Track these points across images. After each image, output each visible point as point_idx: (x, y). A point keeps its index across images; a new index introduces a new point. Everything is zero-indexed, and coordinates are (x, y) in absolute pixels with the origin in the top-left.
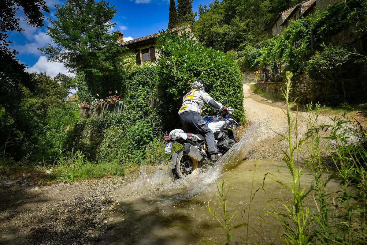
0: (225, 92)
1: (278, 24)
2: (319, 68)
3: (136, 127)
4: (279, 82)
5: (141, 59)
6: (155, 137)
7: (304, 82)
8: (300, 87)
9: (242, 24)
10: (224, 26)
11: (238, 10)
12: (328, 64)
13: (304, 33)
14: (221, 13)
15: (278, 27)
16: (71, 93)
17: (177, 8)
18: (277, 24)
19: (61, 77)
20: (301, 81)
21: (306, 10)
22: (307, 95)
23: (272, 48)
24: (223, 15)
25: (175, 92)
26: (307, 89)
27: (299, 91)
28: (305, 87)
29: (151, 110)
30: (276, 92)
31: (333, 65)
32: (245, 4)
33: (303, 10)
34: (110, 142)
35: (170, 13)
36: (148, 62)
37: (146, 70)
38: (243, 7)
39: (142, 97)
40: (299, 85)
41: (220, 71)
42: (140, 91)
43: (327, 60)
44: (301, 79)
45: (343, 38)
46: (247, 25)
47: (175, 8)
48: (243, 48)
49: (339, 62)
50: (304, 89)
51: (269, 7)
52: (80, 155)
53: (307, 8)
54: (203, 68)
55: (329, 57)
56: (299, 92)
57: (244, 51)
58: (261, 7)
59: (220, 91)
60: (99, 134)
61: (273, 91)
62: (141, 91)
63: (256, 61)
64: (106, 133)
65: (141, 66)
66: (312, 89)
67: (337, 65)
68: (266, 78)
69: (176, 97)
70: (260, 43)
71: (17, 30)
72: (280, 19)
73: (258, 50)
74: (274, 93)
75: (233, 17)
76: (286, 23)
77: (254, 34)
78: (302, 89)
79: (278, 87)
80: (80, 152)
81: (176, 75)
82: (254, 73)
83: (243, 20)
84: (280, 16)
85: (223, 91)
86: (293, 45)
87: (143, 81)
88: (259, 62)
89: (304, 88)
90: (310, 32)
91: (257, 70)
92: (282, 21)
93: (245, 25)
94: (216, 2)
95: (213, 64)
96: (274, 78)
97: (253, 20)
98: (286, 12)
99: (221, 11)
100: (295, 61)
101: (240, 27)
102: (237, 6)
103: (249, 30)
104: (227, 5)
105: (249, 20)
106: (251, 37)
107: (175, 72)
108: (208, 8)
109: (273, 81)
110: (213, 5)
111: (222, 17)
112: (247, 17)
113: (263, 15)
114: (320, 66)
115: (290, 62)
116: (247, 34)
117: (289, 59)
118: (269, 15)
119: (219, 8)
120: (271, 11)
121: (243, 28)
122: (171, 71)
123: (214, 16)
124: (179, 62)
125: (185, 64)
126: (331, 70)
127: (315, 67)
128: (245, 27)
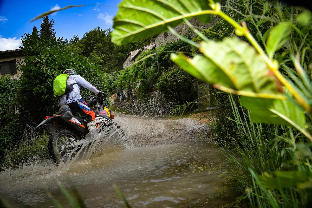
1: (128, 60)
4: (134, 100)
7: (155, 98)
8: (151, 102)
9: (99, 58)
11: (96, 47)
12: (172, 80)
13: (152, 60)
14: (81, 47)
15: (128, 63)
20: (152, 97)
23: (127, 73)
24: (83, 49)
25: (44, 89)
26: (157, 103)
28: (155, 101)
31: (176, 81)
32: (101, 43)
38: (100, 45)
40: (150, 100)
43: (171, 78)
44: (152, 95)
46: (103, 59)
50: (155, 103)
51: (120, 48)
55: (173, 76)
56: (150, 106)
58: (114, 47)
61: (129, 107)
63: (113, 84)
66: (161, 103)
67: (179, 81)
69: (45, 95)
70: (115, 73)
72: (130, 56)
73: (113, 77)
75: (91, 51)
76: (134, 59)
77: (109, 67)
78: (153, 103)
79: (133, 104)
81: (46, 72)
82: (111, 96)
83: (100, 55)
84: (129, 54)
86: (144, 69)
90: (157, 59)
91: (113, 94)
92: (131, 58)
93: (101, 59)
94: (76, 38)
95: (84, 67)
96: (129, 97)
97: (108, 56)
98: (134, 52)
99: (81, 45)
100: (146, 81)
101: (97, 60)
102: (95, 43)
103: (105, 63)
104: (86, 41)
105: (105, 55)
106: (106, 69)
107: (44, 69)
108: (69, 42)
109: (129, 99)
110: (74, 40)
111: (82, 50)
112: (103, 53)
113: (116, 53)
114: (167, 82)
115: (143, 82)
116: (103, 66)
117: (142, 79)
118: (120, 53)
119: (79, 42)
120: (122, 51)
121: (100, 61)
122: (40, 68)
123: (75, 48)
124: (49, 60)
125: (56, 63)
126: (175, 85)
127: (164, 83)
128: (102, 61)
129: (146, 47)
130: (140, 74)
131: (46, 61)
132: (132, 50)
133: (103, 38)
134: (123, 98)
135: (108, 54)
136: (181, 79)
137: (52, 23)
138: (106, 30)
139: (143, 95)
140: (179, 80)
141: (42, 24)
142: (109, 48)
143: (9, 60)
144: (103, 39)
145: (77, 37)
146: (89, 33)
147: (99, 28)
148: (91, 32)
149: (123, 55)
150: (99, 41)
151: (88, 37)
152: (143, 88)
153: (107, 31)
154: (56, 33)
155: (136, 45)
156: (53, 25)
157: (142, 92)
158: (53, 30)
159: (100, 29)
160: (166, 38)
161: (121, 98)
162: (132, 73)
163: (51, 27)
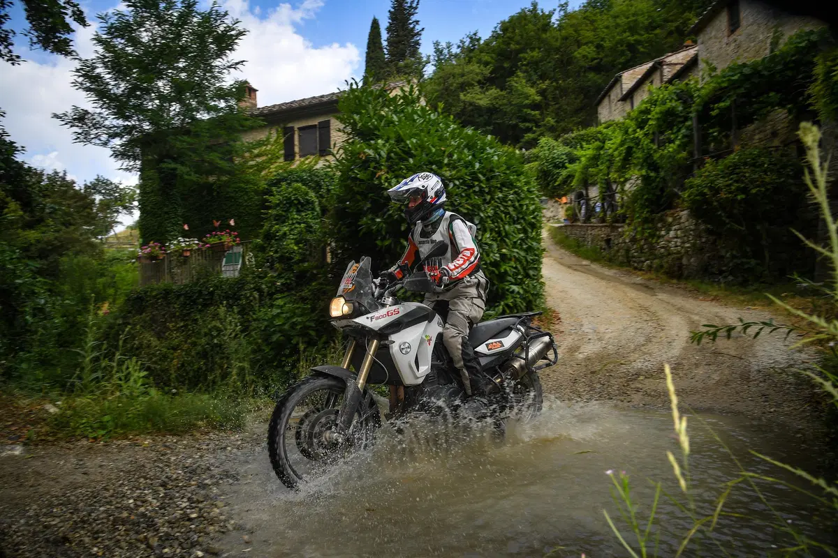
0: (504, 234)
1: (612, 97)
2: (714, 195)
3: (276, 311)
4: (617, 224)
5: (297, 149)
6: (320, 337)
7: (676, 227)
8: (666, 238)
9: (532, 91)
10: (490, 92)
11: (526, 59)
12: (733, 188)
13: (680, 116)
14: (486, 64)
15: (613, 105)
16: (121, 223)
17: (385, 44)
18: (609, 96)
19: (100, 185)
20: (670, 225)
21: (675, 71)
22: (682, 257)
23: (603, 147)
24: (490, 68)
25: (381, 226)
26: (683, 243)
27: (663, 247)
28: (677, 238)
29: (315, 272)
30: (610, 247)
31: (744, 190)
32: (539, 48)
33: (668, 72)
34: (208, 344)
35: (368, 54)
36: (312, 157)
37: (305, 176)
38: (535, 54)
39: (295, 237)
40: (663, 233)
41: (494, 182)
42: (290, 222)
43: (731, 179)
44: (670, 220)
45: (757, 137)
46: (542, 93)
47: (381, 43)
48: (533, 143)
49: (758, 186)
50: (676, 242)
51: (593, 59)
52: (136, 371)
53: (678, 67)
54: (454, 172)
55: (737, 174)
56: (663, 250)
57: (534, 151)
58: (576, 58)
59: (492, 230)
60: (182, 324)
61: (603, 243)
62: (293, 224)
63: (564, 173)
64: (200, 322)
65: (293, 167)
66: (694, 245)
67: (754, 191)
68: (586, 213)
69: (383, 239)
70: (573, 135)
71: (6, 58)
72: (618, 86)
73: (567, 149)
74: (604, 249)
75: (512, 73)
76: (629, 96)
77: (557, 114)
78: (670, 242)
79: (615, 236)
80: (137, 362)
81: (386, 184)
82: (556, 202)
83: (534, 83)
84: (618, 80)
85: (499, 233)
86: (652, 141)
87: (299, 200)
88: (571, 176)
89: (675, 240)
90: (693, 115)
91: (565, 195)
92: (622, 91)
93: (537, 92)
94: (474, 39)
95: (477, 165)
96: (605, 215)
97: (558, 83)
98: (631, 72)
99: (486, 58)
100: (656, 177)
101: (527, 97)
102: (523, 50)
103: (547, 105)
104: (499, 46)
105: (547, 82)
106: (550, 120)
107: (383, 177)
108: (455, 50)
109: (603, 220)
110: (467, 44)
111: (487, 71)
112: (543, 77)
113: (579, 76)
114: (717, 191)
115: (646, 179)
116: (541, 114)
117: (644, 172)
118: (591, 75)
119: (481, 51)
120: (597, 69)
121: (534, 100)
122: (374, 174)
123: (470, 67)
124: (396, 153)
125: (411, 161)
126: (740, 202)
127: (705, 194)
128: (538, 98)
129: (668, 60)
130: (639, 154)
131: (389, 158)
132: (628, 66)
133: (546, 34)
134: (590, 213)
135: (557, 81)
136: (763, 184)
137: (414, 5)
138: (555, 10)
139: (644, 215)
140: (756, 187)
141: (392, 10)
142: (562, 61)
143: (315, 122)
144: (544, 36)
145: (475, 34)
146: (508, 22)
147: (535, 5)
148: (512, 18)
149: (600, 81)
150: (535, 43)
151: (504, 34)
152: (645, 197)
153: (556, 13)
154: (423, 29)
155: (639, 47)
156: (416, 8)
157: (643, 207)
158: (417, 22)
159: (539, 7)
160: (732, 32)
161: (583, 211)
162: (616, 149)
163: (413, 14)
